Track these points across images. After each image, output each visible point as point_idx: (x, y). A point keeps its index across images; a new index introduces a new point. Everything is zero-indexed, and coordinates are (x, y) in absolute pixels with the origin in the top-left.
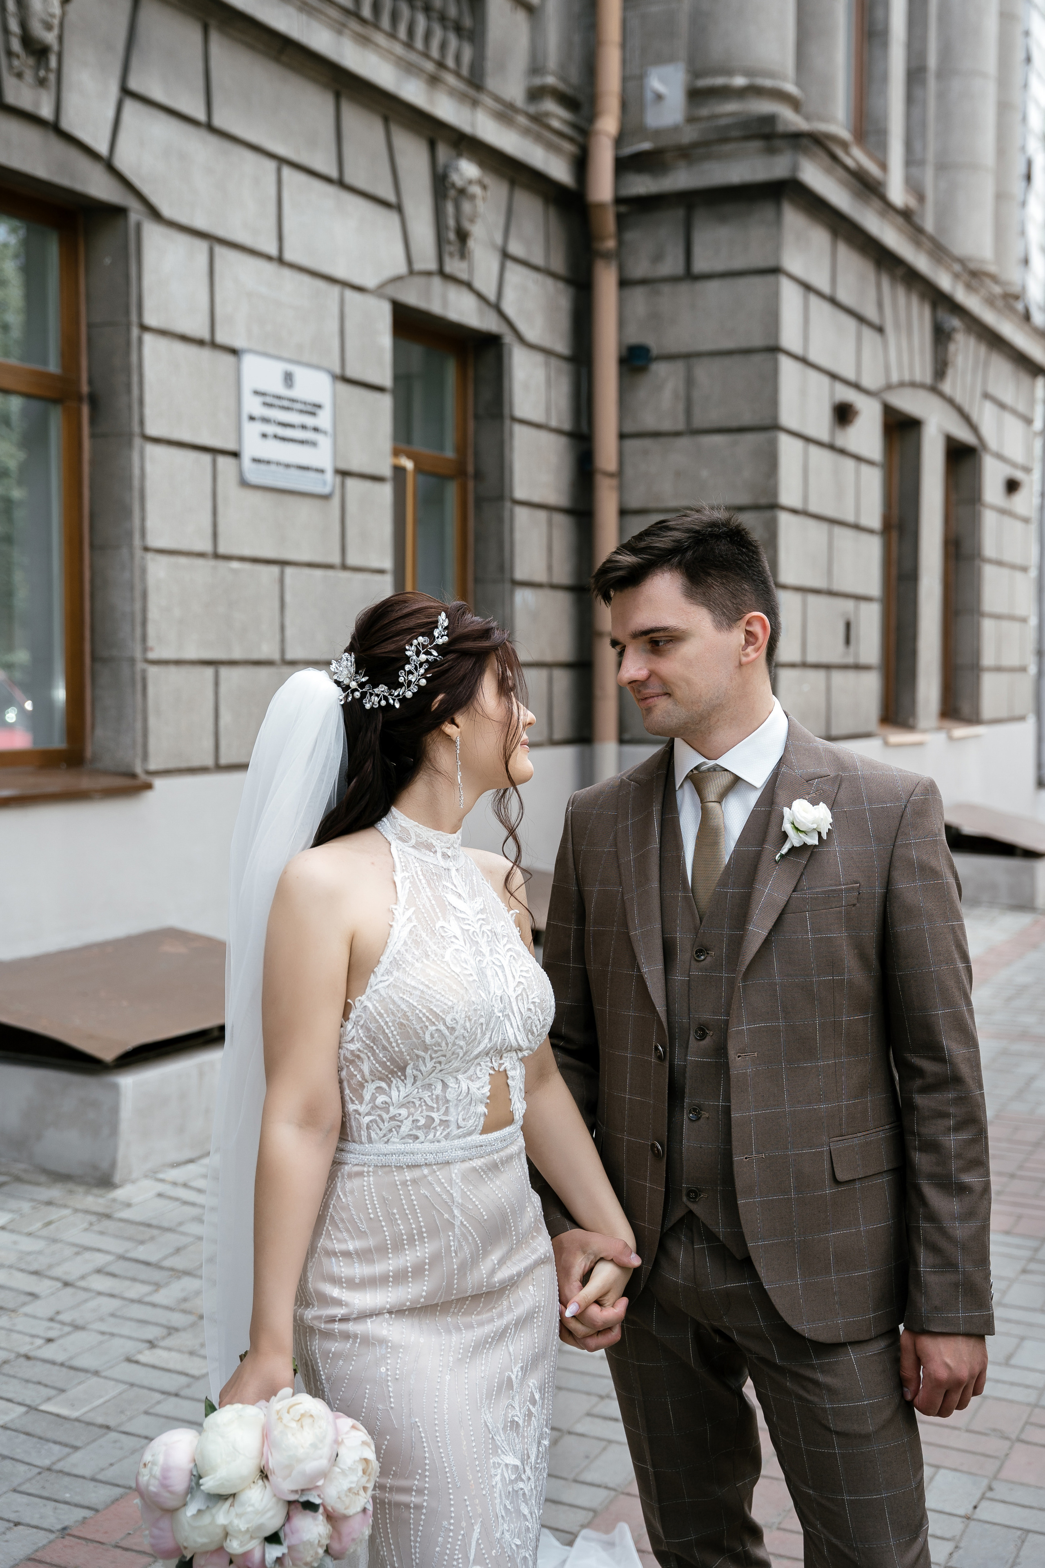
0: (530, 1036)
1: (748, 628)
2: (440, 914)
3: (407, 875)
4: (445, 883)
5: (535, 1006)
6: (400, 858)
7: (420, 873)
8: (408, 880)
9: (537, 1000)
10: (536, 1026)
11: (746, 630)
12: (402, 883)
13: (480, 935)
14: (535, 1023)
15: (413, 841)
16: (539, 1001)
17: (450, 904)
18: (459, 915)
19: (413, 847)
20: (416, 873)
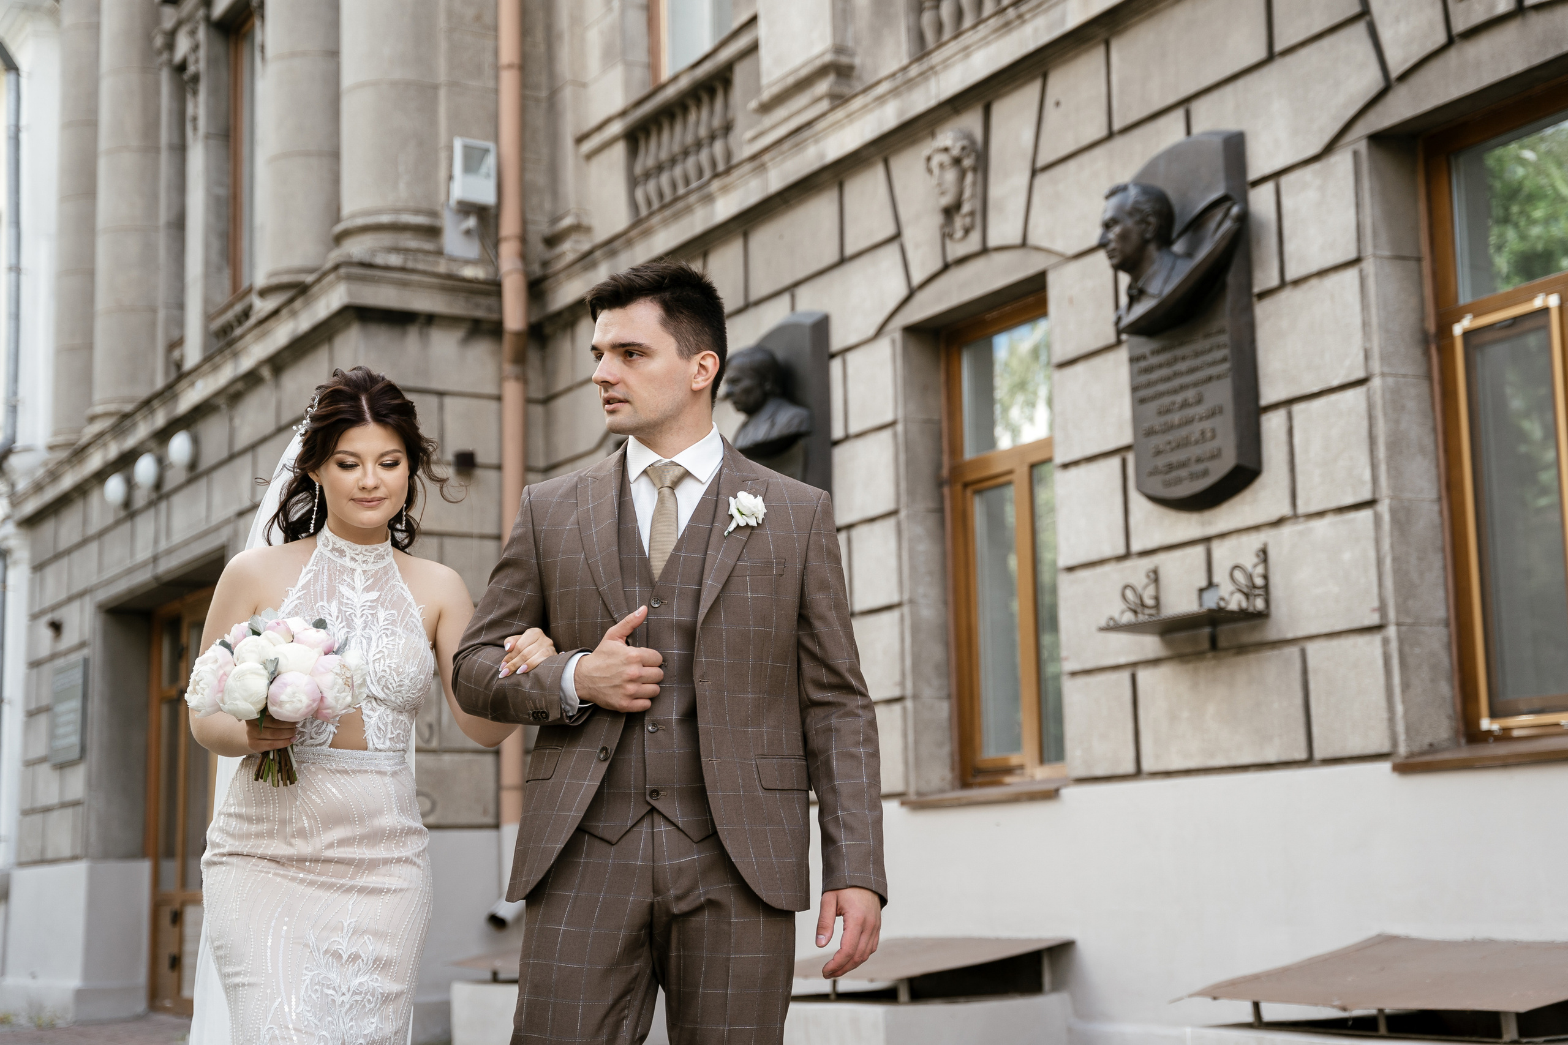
0: (386, 690)
1: (702, 363)
2: (325, 598)
3: (314, 568)
4: (345, 577)
5: (391, 670)
6: (316, 557)
7: (326, 568)
8: (313, 572)
9: (393, 666)
10: (391, 684)
11: (700, 363)
12: (307, 573)
13: (359, 615)
14: (389, 681)
15: (330, 547)
16: (395, 666)
17: (340, 592)
18: (345, 601)
19: (330, 550)
20: (323, 568)
